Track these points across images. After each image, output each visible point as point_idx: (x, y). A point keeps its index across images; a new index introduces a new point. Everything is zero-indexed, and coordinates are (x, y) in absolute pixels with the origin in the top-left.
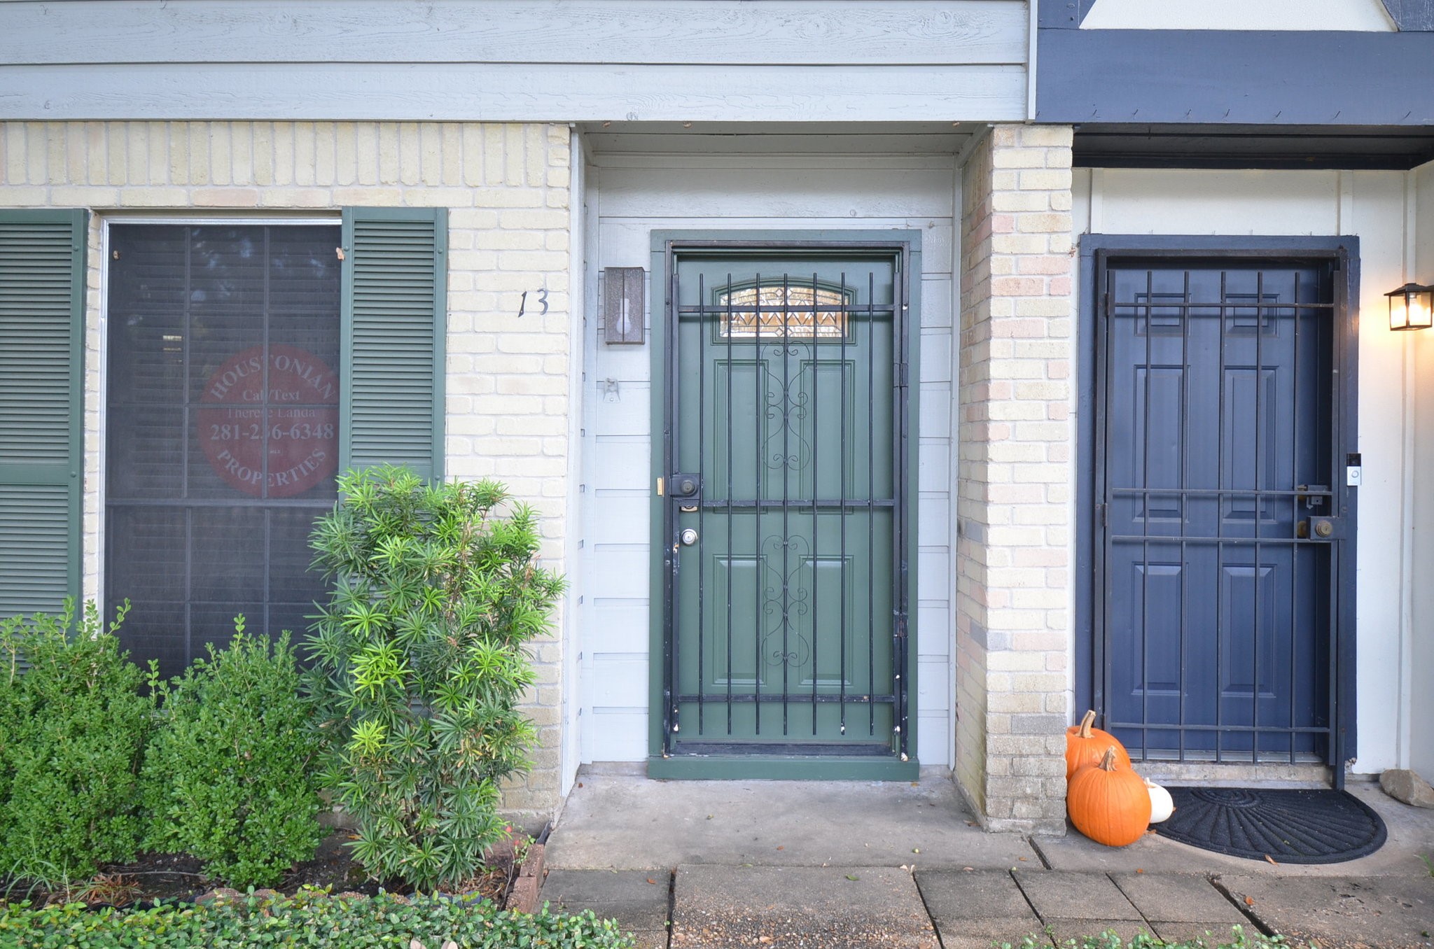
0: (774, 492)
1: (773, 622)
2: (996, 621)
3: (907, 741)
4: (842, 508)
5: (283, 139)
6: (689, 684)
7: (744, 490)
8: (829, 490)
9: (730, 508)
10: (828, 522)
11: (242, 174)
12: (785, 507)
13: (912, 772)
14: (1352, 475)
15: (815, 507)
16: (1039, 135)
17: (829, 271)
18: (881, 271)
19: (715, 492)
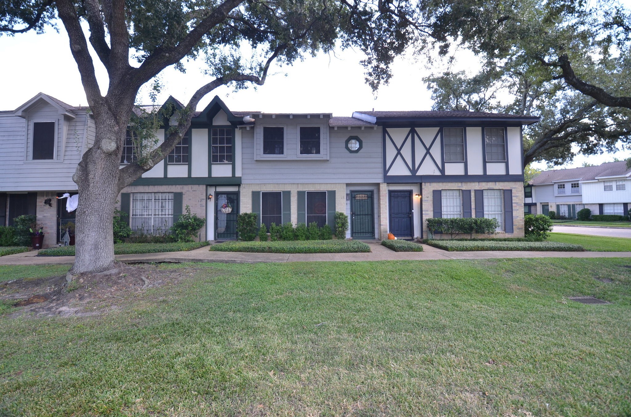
0: (361, 213)
1: (362, 225)
2: (382, 223)
3: (374, 236)
4: (368, 215)
5: (322, 185)
6: (354, 231)
7: (359, 213)
8: (367, 213)
9: (358, 215)
10: (367, 216)
11: (319, 188)
12: (363, 215)
13: (375, 238)
14: (413, 211)
15: (365, 215)
16: (384, 184)
17: (366, 193)
18: (370, 193)
19: (356, 213)
